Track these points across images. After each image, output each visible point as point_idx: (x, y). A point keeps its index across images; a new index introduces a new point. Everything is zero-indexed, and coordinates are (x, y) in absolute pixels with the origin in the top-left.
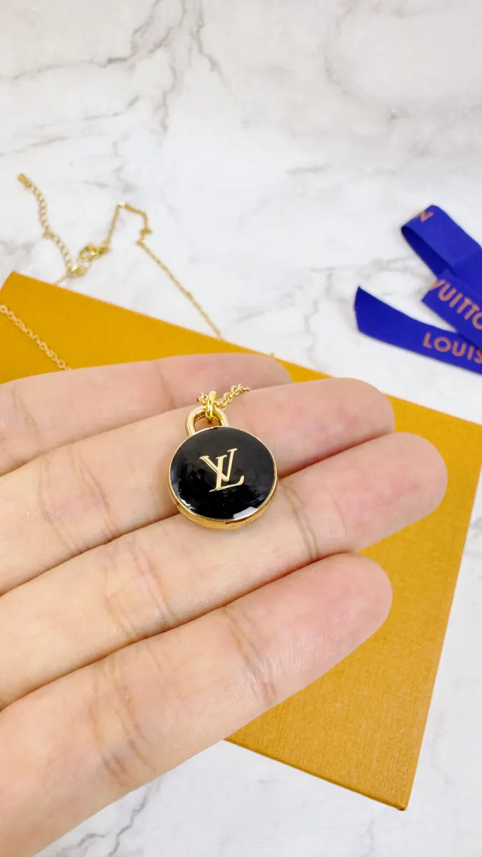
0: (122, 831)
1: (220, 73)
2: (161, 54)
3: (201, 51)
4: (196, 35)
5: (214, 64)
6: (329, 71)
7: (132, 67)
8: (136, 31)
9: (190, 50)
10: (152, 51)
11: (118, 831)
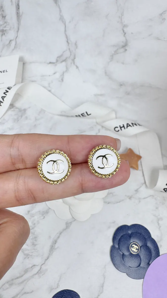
0: (42, 265)
1: (79, 69)
2: (64, 63)
3: (74, 63)
4: (73, 60)
5: (77, 67)
6: (106, 73)
7: (56, 65)
8: (58, 57)
9: (71, 63)
10: (62, 62)
11: (41, 264)
